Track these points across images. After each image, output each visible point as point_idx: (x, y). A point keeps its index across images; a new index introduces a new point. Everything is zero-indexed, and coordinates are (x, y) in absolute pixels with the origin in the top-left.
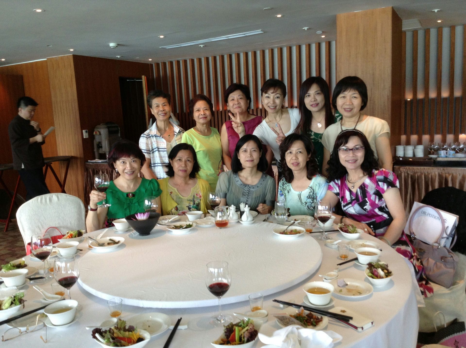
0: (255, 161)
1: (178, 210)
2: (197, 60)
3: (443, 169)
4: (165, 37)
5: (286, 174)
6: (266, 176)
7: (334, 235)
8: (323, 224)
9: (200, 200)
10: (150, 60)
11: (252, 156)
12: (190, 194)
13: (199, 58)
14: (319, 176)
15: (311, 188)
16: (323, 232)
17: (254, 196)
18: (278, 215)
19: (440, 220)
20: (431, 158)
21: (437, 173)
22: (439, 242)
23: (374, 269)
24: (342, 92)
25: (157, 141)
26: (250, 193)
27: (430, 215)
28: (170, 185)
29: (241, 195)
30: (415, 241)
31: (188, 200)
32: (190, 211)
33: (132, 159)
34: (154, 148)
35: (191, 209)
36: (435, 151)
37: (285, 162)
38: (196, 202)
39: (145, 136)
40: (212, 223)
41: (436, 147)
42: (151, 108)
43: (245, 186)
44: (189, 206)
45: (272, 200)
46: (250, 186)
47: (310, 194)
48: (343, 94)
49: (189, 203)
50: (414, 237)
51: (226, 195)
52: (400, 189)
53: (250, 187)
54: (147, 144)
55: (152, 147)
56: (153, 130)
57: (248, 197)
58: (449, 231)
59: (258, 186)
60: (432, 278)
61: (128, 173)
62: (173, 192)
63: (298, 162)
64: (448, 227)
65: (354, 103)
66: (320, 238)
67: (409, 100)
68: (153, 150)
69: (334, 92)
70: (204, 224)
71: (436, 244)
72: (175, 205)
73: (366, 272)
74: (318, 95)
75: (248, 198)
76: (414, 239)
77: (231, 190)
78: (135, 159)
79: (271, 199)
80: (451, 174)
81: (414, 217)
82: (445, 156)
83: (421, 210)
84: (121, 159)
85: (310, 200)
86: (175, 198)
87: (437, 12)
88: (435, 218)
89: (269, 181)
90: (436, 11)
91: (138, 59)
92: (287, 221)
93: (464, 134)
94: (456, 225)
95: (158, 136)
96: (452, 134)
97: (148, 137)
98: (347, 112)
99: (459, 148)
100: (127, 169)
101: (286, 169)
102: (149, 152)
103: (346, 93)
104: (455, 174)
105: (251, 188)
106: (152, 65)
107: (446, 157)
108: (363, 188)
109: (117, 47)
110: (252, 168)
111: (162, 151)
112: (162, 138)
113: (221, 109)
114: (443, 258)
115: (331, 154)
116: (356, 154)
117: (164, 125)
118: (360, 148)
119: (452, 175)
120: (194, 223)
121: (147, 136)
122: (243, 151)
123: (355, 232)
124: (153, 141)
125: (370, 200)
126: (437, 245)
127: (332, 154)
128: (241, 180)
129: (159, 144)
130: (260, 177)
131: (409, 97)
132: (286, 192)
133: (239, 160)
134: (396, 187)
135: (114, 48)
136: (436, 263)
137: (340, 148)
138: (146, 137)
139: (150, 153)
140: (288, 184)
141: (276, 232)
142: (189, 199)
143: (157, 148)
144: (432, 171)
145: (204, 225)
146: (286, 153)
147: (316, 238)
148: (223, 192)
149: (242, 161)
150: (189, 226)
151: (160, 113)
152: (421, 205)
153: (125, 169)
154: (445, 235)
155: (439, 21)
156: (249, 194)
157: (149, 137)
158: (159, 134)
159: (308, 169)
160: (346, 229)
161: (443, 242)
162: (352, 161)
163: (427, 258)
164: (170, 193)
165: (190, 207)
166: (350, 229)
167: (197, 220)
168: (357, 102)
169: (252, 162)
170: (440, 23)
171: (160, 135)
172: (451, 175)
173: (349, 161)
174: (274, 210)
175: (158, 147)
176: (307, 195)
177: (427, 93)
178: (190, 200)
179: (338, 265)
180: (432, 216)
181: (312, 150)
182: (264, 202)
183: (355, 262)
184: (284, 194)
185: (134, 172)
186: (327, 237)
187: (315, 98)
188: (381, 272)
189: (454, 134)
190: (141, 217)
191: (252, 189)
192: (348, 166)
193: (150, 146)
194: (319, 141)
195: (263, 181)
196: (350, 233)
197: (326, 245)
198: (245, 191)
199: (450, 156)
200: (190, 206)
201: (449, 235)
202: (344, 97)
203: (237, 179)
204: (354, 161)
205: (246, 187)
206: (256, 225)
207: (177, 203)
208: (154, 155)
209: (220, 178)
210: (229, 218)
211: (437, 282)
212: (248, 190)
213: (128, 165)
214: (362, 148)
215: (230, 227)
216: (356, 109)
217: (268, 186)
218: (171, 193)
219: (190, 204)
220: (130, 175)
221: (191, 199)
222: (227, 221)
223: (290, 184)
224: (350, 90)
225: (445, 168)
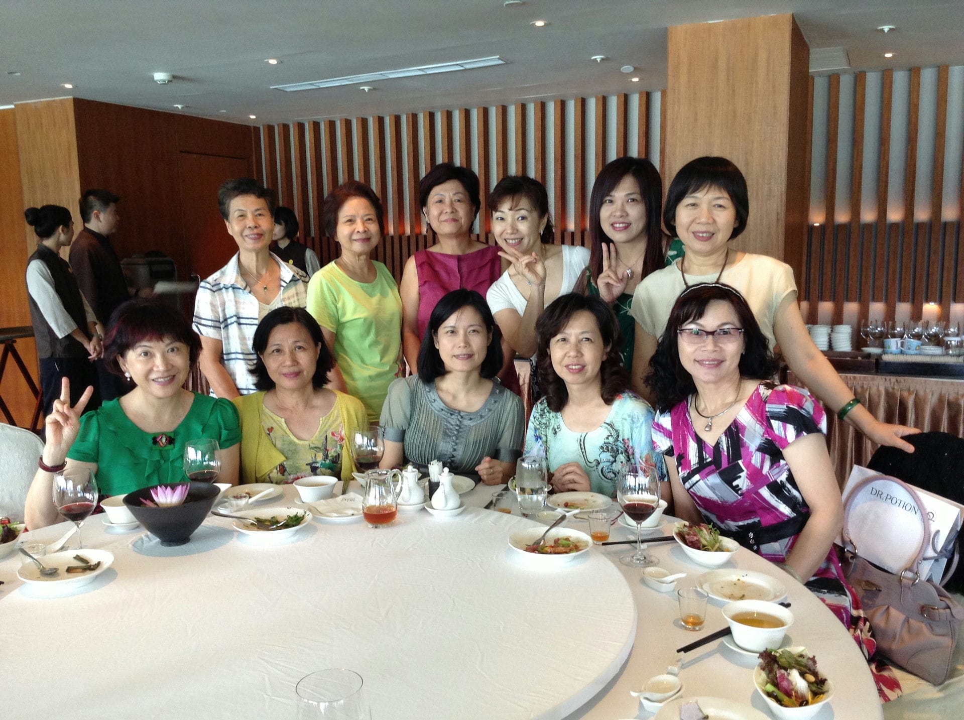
0: (476, 357)
1: (286, 473)
2: (357, 121)
3: (897, 381)
4: (281, 62)
5: (551, 389)
6: (501, 392)
7: (662, 551)
8: (638, 523)
9: (342, 447)
10: (253, 117)
11: (470, 346)
12: (317, 433)
13: (362, 118)
14: (630, 397)
15: (611, 425)
16: (636, 542)
17: (472, 439)
18: (523, 490)
19: (919, 513)
20: (869, 356)
21: (882, 389)
22: (915, 570)
23: (780, 673)
24: (690, 191)
25: (237, 300)
26: (461, 430)
27: (892, 499)
28: (267, 411)
29: (440, 437)
30: (853, 561)
31: (311, 448)
32: (316, 474)
33: (169, 344)
34: (228, 316)
35: (318, 471)
36: (875, 338)
37: (548, 362)
38: (332, 453)
39: (208, 286)
40: (355, 512)
41: (879, 329)
42: (227, 219)
43: (451, 414)
44: (313, 463)
45: (515, 448)
46: (462, 414)
47: (607, 441)
48: (693, 197)
49: (313, 456)
50: (852, 553)
51: (403, 434)
52: (829, 439)
53: (462, 417)
54: (213, 305)
55: (225, 315)
56: (229, 273)
57: (457, 441)
58: (941, 543)
59: (483, 414)
60: (897, 658)
61: (159, 380)
62: (275, 429)
63: (582, 363)
64: (938, 532)
65: (717, 219)
66: (628, 559)
67: (817, 225)
68: (226, 320)
69: (670, 191)
70: (335, 515)
71: (907, 572)
72: (280, 459)
73: (757, 679)
74: (632, 203)
75: (456, 444)
76: (852, 558)
77: (417, 422)
78: (177, 344)
79: (513, 445)
80: (913, 392)
81: (852, 502)
82: (899, 350)
83: (869, 487)
84: (140, 346)
85: (606, 456)
86: (279, 444)
87: (888, 31)
88: (905, 506)
89: (509, 403)
90: (886, 28)
91: (223, 113)
92: (547, 507)
93: (933, 304)
94: (959, 529)
95: (240, 289)
96: (908, 301)
97: (214, 289)
98: (702, 241)
99: (929, 335)
100: (155, 369)
101: (551, 378)
102: (217, 324)
103: (700, 195)
104: (921, 393)
105: (465, 419)
106: (257, 129)
107: (902, 353)
108: (734, 432)
109: (171, 81)
110: (469, 374)
111: (246, 324)
112: (250, 292)
113: (408, 231)
114: (925, 610)
115: (660, 341)
116: (721, 345)
117: (257, 261)
118: (732, 331)
119: (917, 395)
120: (308, 513)
121: (213, 286)
122: (448, 332)
123: (717, 545)
124: (226, 299)
125: (748, 465)
126: (910, 575)
127: (663, 341)
128: (441, 398)
129: (241, 306)
130: (488, 394)
131: (817, 219)
132: (550, 432)
133: (438, 351)
134: (819, 431)
135: (165, 84)
136: (907, 620)
137: (683, 328)
138: (212, 288)
139: (220, 328)
140: (552, 414)
141: (517, 543)
142: (315, 446)
143: (236, 316)
144: (871, 383)
145: (334, 518)
146: (553, 341)
147: (619, 561)
148: (396, 427)
149: (445, 356)
150: (294, 521)
151: (247, 232)
152: (871, 473)
153: (150, 371)
154: (930, 553)
155: (889, 55)
156: (460, 434)
157: (217, 289)
158: (241, 284)
159: (603, 382)
160: (695, 538)
161: (925, 569)
162: (711, 363)
163: (886, 607)
164: (268, 430)
165: (314, 465)
166: (705, 539)
167: (318, 502)
168: (725, 217)
169: (469, 360)
170: (890, 58)
171: (244, 285)
172: (914, 395)
173: (704, 362)
174: (514, 478)
175: (238, 313)
176: (601, 442)
177: (855, 210)
178: (316, 448)
179: (679, 651)
180: (899, 502)
181: (615, 335)
182: (495, 455)
183: (724, 640)
184: (544, 438)
185: (174, 376)
186: (645, 558)
187: (623, 210)
188: (799, 683)
189: (913, 302)
190: (166, 498)
191: (466, 422)
192: (700, 375)
193: (220, 310)
194: (627, 312)
195: (495, 402)
196: (704, 548)
197: (643, 581)
198: (451, 427)
199: (911, 352)
200: (316, 463)
201: (941, 551)
202: (693, 205)
203: (433, 395)
204: (716, 363)
205: (453, 417)
206: (467, 518)
207: (285, 456)
208: (227, 334)
209: (390, 393)
210: (400, 500)
211: (910, 668)
212: (458, 423)
213: (158, 361)
214: (736, 333)
215: (400, 524)
216: (722, 236)
217: (506, 414)
218: (271, 430)
219: (315, 457)
220: (164, 385)
221: (320, 446)
222: (394, 510)
223: (559, 414)
224: (710, 187)
225: (901, 379)
